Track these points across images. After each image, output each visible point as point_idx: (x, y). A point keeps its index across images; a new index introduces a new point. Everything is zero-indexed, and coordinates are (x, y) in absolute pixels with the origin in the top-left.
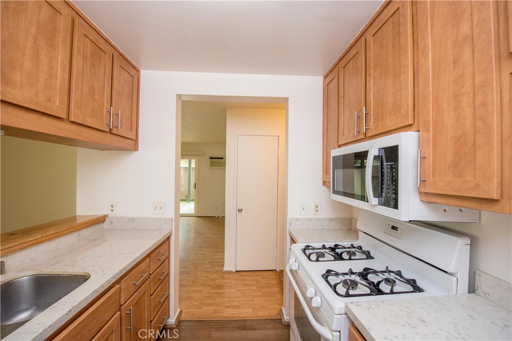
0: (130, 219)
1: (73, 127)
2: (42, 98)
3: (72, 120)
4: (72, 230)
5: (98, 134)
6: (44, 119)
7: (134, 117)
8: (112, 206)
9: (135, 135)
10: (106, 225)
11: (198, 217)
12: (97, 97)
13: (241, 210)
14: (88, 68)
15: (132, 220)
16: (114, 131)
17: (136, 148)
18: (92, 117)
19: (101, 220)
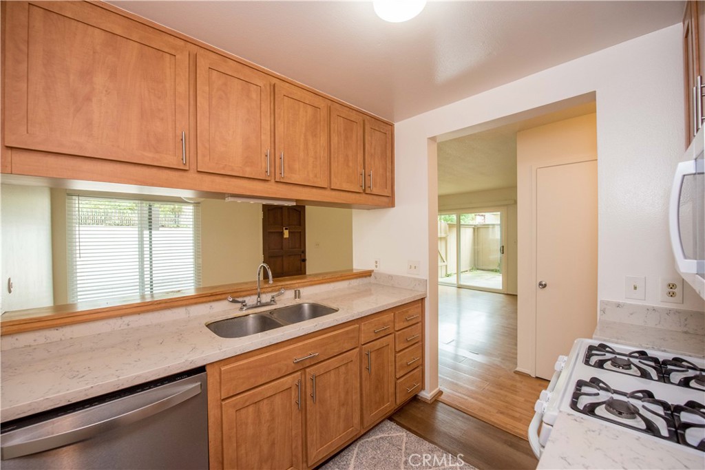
0: (389, 276)
1: (334, 193)
2: (311, 175)
3: (332, 187)
4: (344, 278)
5: (353, 196)
6: (314, 190)
7: (389, 174)
8: (376, 262)
9: (390, 191)
10: (371, 279)
11: (507, 294)
12: (351, 164)
13: (545, 286)
14: (343, 142)
15: (391, 277)
16: (368, 191)
17: (391, 204)
18: (348, 182)
19: (367, 274)
